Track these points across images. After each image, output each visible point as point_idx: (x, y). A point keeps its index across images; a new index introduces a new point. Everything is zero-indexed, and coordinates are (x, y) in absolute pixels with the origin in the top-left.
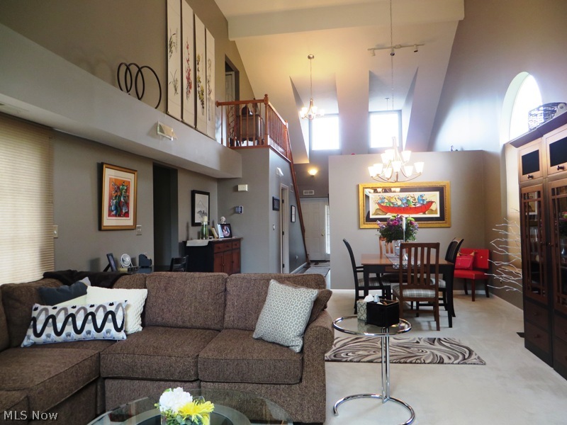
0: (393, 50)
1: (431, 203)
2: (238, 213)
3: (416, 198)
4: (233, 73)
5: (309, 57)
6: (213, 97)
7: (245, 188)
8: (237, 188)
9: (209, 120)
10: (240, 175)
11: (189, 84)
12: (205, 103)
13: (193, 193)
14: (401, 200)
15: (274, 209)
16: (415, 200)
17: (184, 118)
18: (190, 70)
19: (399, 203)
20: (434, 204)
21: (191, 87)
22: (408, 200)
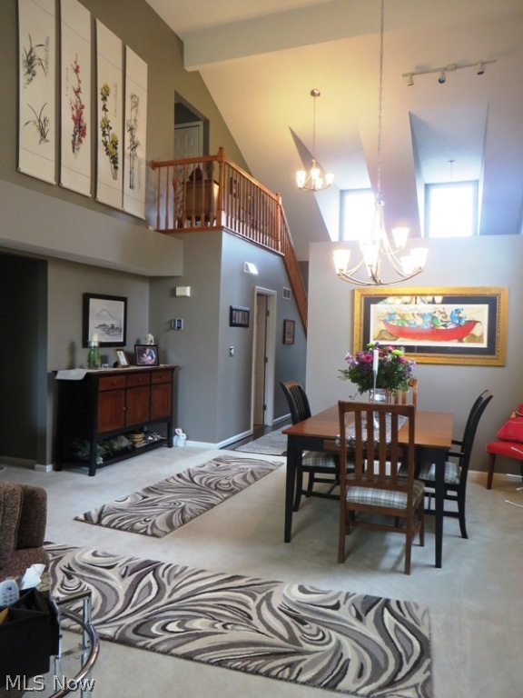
0: (443, 74)
1: (472, 324)
2: (174, 328)
3: (449, 313)
4: (201, 123)
5: (313, 93)
6: (141, 152)
7: (187, 291)
8: (174, 291)
9: (131, 187)
10: (179, 272)
11: (80, 130)
12: (120, 160)
13: (86, 298)
14: (422, 316)
15: (232, 324)
16: (446, 317)
17: (62, 181)
18: (82, 107)
19: (419, 322)
20: (477, 326)
21: (83, 134)
22: (434, 318)
